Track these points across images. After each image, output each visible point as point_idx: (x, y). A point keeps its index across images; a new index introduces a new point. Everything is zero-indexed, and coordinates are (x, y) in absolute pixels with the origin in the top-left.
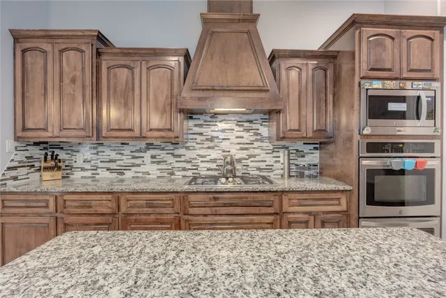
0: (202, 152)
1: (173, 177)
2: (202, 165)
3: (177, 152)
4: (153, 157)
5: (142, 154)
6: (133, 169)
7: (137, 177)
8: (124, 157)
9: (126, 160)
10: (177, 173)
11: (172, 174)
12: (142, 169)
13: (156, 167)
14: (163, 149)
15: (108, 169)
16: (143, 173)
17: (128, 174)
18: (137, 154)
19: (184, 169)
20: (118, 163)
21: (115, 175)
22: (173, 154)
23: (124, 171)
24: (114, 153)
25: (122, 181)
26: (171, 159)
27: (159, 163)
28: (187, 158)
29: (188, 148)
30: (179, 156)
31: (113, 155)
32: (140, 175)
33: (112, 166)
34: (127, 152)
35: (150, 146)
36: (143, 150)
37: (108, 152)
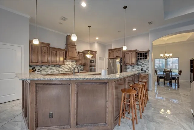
0: (65, 67)
2: (65, 69)
3: (60, 67)
6: (51, 71)
9: (49, 69)
10: (60, 71)
12: (53, 71)
14: (57, 66)
15: (44, 71)
19: (62, 70)
26: (59, 68)
27: (56, 69)
28: (62, 68)
29: (62, 66)
31: (46, 68)
33: (46, 70)
34: (49, 67)
35: (54, 66)
36: (53, 67)
37: (44, 67)
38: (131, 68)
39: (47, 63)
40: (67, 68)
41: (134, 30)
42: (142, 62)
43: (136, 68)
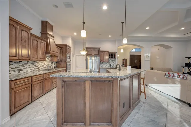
0: (40, 64)
1: (34, 71)
2: (40, 67)
3: (35, 64)
4: (29, 66)
5: (26, 65)
6: (23, 70)
7: (25, 73)
8: (20, 66)
9: (21, 67)
10: (35, 70)
11: (34, 70)
12: (26, 70)
13: (30, 69)
14: (32, 63)
15: (14, 71)
16: (26, 71)
17: (22, 72)
18: (24, 65)
19: (37, 69)
20: (18, 68)
21: (17, 73)
22: (34, 65)
23: (20, 71)
24: (17, 65)
25: (20, 75)
26: (34, 66)
27: (30, 67)
28: (37, 66)
29: (37, 63)
30: (35, 65)
31: (16, 66)
32: (25, 72)
33: (16, 70)
34: (21, 64)
35: (28, 62)
36: (26, 64)
37: (14, 64)
38: (103, 64)
39: (27, 58)
40: (42, 66)
41: (110, 36)
42: (110, 60)
43: (107, 65)
